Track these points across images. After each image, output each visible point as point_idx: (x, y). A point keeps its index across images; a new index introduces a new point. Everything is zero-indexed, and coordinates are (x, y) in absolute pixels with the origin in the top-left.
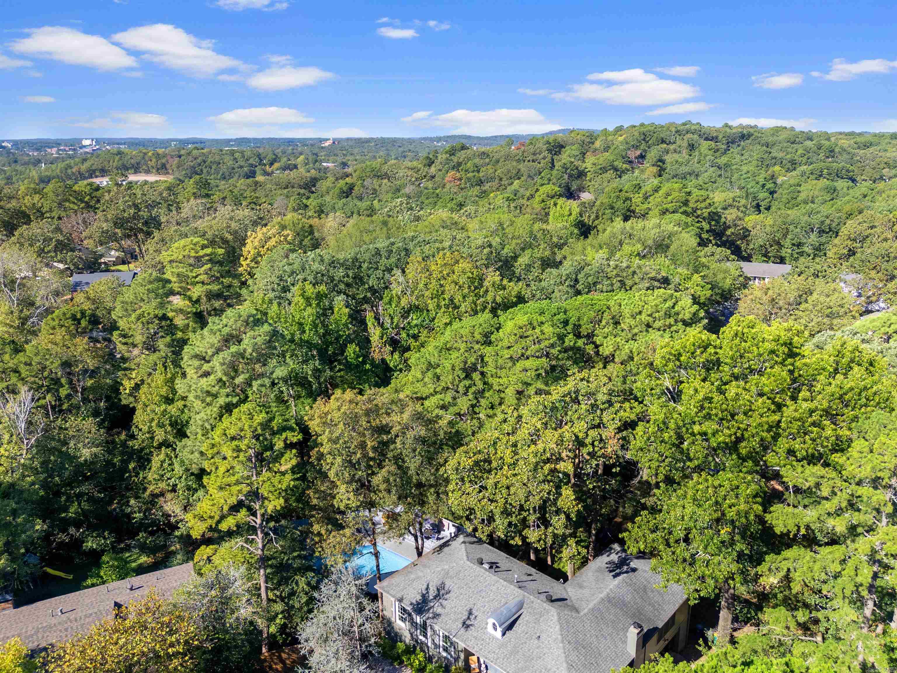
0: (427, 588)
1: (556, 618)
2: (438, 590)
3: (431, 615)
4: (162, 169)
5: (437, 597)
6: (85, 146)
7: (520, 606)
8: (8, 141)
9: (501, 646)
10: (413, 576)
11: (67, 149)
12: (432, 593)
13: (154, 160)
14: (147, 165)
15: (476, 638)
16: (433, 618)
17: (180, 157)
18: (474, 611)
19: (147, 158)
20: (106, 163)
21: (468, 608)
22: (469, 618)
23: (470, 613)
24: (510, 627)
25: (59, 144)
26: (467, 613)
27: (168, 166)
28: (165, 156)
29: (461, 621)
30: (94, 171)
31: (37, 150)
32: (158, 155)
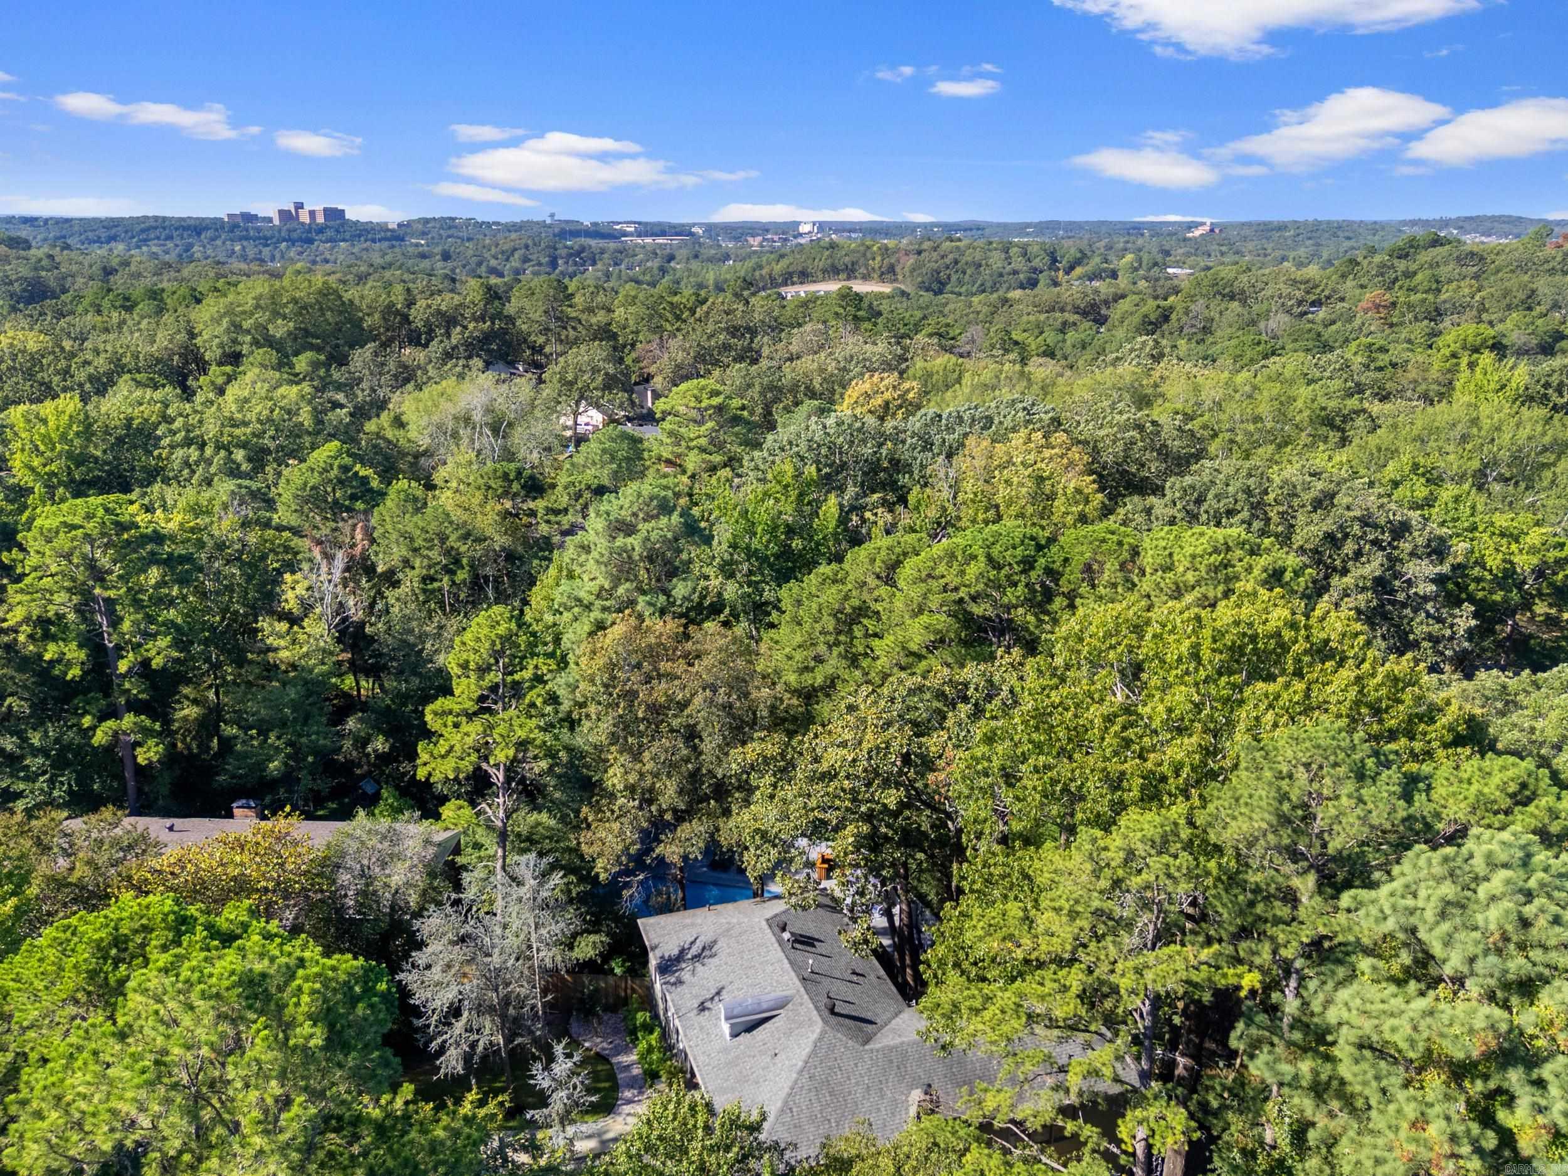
0: (692, 943)
1: (815, 1036)
2: (704, 948)
3: (673, 980)
4: (889, 273)
5: (697, 957)
6: (801, 235)
7: (782, 1004)
8: (700, 225)
9: (725, 1050)
10: (688, 921)
11: (776, 238)
12: (694, 951)
13: (879, 259)
14: (866, 266)
15: (702, 1028)
16: (674, 984)
17: (919, 253)
18: (724, 992)
19: (869, 255)
20: (810, 262)
21: (719, 985)
22: (712, 999)
23: (718, 993)
24: (751, 1027)
25: (767, 231)
26: (713, 991)
27: (898, 269)
28: (897, 250)
29: (701, 999)
30: (791, 275)
31: (736, 239)
32: (887, 249)
